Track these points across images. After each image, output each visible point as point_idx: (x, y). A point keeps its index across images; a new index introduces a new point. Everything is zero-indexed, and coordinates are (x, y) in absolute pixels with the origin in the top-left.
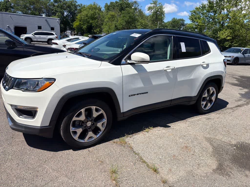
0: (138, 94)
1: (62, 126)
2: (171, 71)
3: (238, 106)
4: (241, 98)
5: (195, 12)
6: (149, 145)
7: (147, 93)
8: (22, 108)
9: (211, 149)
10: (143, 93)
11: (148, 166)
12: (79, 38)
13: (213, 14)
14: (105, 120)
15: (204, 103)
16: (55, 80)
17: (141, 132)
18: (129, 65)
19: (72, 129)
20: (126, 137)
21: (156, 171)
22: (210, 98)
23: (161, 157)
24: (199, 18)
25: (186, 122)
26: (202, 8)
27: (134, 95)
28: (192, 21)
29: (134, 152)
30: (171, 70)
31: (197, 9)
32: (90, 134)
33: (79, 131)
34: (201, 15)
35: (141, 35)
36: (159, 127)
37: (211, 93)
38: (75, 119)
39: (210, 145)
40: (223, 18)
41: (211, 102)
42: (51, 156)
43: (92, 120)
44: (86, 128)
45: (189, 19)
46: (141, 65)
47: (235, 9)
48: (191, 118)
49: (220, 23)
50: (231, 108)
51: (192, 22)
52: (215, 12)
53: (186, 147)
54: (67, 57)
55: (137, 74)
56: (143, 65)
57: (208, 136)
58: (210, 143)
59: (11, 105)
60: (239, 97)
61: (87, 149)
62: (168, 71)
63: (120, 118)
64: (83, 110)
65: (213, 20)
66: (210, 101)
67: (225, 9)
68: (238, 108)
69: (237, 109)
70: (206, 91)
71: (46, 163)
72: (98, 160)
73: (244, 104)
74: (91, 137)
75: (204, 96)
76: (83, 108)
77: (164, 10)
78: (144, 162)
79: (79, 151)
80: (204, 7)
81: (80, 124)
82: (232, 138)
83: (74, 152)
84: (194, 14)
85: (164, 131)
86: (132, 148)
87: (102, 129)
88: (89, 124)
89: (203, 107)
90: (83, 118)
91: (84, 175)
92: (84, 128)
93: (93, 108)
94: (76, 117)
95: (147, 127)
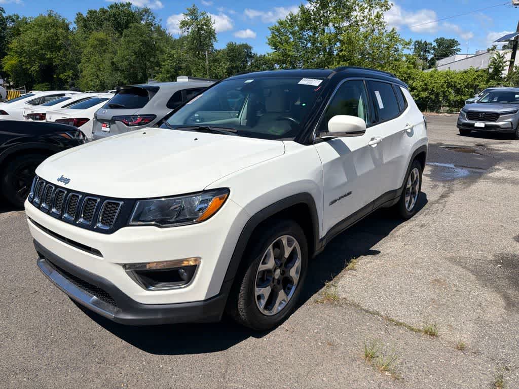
0: (340, 198)
3: (442, 196)
4: (434, 183)
5: (278, 30)
6: (379, 292)
7: (350, 193)
8: (154, 267)
9: (473, 277)
10: (345, 196)
11: (412, 329)
13: (311, 34)
14: (298, 263)
15: (408, 198)
16: (228, 190)
17: (343, 272)
18: (324, 143)
19: (257, 292)
20: (325, 286)
21: (433, 334)
22: (413, 189)
23: (416, 309)
24: (287, 42)
25: (394, 238)
26: (290, 22)
27: (336, 201)
28: (274, 48)
29: (367, 311)
30: (376, 145)
31: (281, 23)
32: (281, 295)
33: (267, 292)
34: (290, 36)
35: (321, 81)
36: (362, 256)
37: (415, 179)
38: (262, 267)
39: (464, 270)
40: (330, 40)
41: (415, 195)
42: (222, 361)
43: (282, 265)
45: (269, 44)
46: (340, 140)
47: (346, 24)
48: (395, 229)
49: (325, 50)
50: (437, 202)
51: (274, 49)
52: (315, 29)
53: (438, 281)
55: (339, 158)
56: (342, 140)
57: (447, 255)
58: (461, 265)
59: (124, 266)
60: (428, 181)
61: (279, 327)
62: (373, 146)
63: (318, 250)
64: (271, 248)
65: (313, 44)
66: (414, 193)
67: (331, 24)
68: (446, 199)
69: (446, 202)
70: (410, 176)
72: (320, 344)
73: (448, 192)
74: (281, 302)
75: (408, 186)
76: (271, 244)
77: (214, 27)
78: (398, 324)
79: (268, 336)
80: (293, 20)
81: (265, 278)
82: (482, 251)
83: (260, 340)
84: (277, 33)
85: (378, 262)
86: (356, 306)
87: (296, 279)
88: (278, 274)
89: (407, 206)
90: (271, 263)
91: (324, 379)
92: (273, 285)
93: (284, 240)
94: (262, 264)
95: (349, 260)
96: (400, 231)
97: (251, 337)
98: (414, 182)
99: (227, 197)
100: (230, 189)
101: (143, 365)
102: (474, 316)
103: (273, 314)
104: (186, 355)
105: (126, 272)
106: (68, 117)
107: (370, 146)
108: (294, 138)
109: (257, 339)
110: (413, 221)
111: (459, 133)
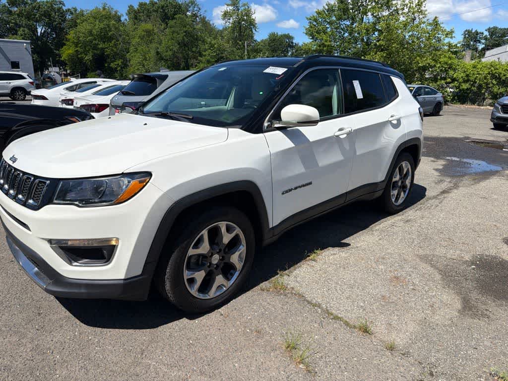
0: (296, 188)
1: (167, 271)
2: (346, 137)
3: (444, 192)
4: (441, 178)
5: (316, 20)
6: (330, 285)
7: (310, 183)
8: (77, 244)
9: (438, 277)
10: (304, 186)
11: (347, 324)
12: (96, 82)
13: (348, 23)
14: (243, 249)
15: (395, 192)
16: (149, 174)
17: (303, 262)
18: (278, 132)
19: (187, 275)
20: (279, 275)
21: (365, 330)
22: (402, 182)
23: (362, 304)
24: (325, 33)
25: (371, 232)
26: (327, 12)
27: (290, 190)
28: (311, 37)
29: (309, 302)
30: (345, 135)
31: (319, 13)
32: (220, 279)
33: (200, 276)
34: (328, 26)
35: (286, 69)
36: (330, 248)
37: (405, 173)
38: (191, 252)
39: (432, 269)
40: (367, 30)
41: (405, 189)
43: (220, 250)
44: (211, 268)
45: (306, 34)
46: (298, 130)
47: (386, 13)
48: (377, 223)
49: (363, 40)
50: (435, 197)
51: (312, 39)
52: (353, 20)
53: (397, 278)
54: (146, 124)
55: (293, 147)
56: (301, 130)
57: (421, 252)
58: (431, 264)
59: (50, 241)
60: (437, 175)
61: (216, 311)
62: (342, 137)
63: (268, 239)
64: (205, 233)
65: (350, 34)
66: (404, 187)
67: (369, 14)
68: (446, 195)
69: (444, 198)
70: (397, 169)
71: (146, 355)
72: (248, 331)
73: (451, 188)
74: (220, 287)
75: (394, 180)
76: (205, 229)
77: (253, 17)
78: (336, 318)
79: (201, 318)
80: (331, 10)
81: (199, 262)
82: (461, 250)
83: (192, 322)
84: (315, 23)
85: (343, 254)
86: (301, 296)
87: (239, 266)
88: (216, 259)
89: (393, 200)
90: (205, 248)
91: (236, 365)
92: (208, 269)
93: (223, 225)
94: (193, 248)
95: (311, 251)
96: (381, 226)
97: (184, 319)
98: (403, 176)
99: (148, 182)
100: (153, 173)
101: (75, 335)
102: (421, 316)
103: (209, 297)
104: (117, 330)
105: (51, 247)
106: (91, 103)
107: (337, 136)
108: (241, 126)
109: (189, 321)
110: (400, 215)
111: (493, 127)
